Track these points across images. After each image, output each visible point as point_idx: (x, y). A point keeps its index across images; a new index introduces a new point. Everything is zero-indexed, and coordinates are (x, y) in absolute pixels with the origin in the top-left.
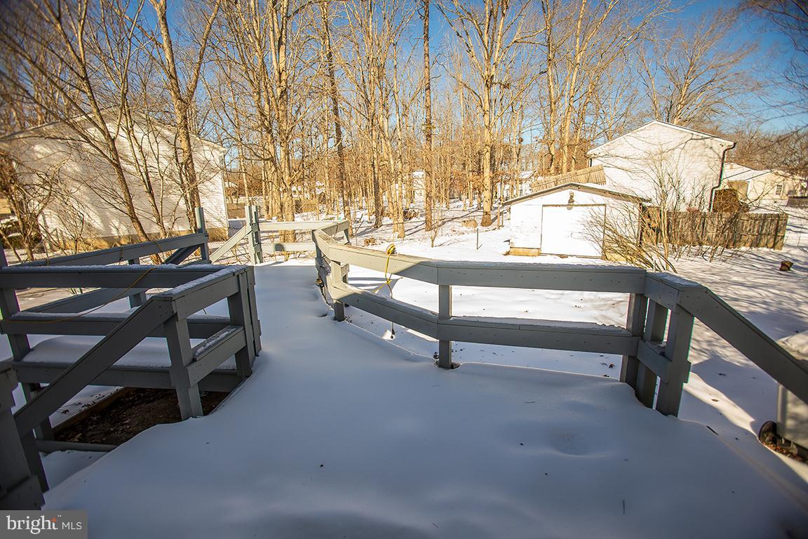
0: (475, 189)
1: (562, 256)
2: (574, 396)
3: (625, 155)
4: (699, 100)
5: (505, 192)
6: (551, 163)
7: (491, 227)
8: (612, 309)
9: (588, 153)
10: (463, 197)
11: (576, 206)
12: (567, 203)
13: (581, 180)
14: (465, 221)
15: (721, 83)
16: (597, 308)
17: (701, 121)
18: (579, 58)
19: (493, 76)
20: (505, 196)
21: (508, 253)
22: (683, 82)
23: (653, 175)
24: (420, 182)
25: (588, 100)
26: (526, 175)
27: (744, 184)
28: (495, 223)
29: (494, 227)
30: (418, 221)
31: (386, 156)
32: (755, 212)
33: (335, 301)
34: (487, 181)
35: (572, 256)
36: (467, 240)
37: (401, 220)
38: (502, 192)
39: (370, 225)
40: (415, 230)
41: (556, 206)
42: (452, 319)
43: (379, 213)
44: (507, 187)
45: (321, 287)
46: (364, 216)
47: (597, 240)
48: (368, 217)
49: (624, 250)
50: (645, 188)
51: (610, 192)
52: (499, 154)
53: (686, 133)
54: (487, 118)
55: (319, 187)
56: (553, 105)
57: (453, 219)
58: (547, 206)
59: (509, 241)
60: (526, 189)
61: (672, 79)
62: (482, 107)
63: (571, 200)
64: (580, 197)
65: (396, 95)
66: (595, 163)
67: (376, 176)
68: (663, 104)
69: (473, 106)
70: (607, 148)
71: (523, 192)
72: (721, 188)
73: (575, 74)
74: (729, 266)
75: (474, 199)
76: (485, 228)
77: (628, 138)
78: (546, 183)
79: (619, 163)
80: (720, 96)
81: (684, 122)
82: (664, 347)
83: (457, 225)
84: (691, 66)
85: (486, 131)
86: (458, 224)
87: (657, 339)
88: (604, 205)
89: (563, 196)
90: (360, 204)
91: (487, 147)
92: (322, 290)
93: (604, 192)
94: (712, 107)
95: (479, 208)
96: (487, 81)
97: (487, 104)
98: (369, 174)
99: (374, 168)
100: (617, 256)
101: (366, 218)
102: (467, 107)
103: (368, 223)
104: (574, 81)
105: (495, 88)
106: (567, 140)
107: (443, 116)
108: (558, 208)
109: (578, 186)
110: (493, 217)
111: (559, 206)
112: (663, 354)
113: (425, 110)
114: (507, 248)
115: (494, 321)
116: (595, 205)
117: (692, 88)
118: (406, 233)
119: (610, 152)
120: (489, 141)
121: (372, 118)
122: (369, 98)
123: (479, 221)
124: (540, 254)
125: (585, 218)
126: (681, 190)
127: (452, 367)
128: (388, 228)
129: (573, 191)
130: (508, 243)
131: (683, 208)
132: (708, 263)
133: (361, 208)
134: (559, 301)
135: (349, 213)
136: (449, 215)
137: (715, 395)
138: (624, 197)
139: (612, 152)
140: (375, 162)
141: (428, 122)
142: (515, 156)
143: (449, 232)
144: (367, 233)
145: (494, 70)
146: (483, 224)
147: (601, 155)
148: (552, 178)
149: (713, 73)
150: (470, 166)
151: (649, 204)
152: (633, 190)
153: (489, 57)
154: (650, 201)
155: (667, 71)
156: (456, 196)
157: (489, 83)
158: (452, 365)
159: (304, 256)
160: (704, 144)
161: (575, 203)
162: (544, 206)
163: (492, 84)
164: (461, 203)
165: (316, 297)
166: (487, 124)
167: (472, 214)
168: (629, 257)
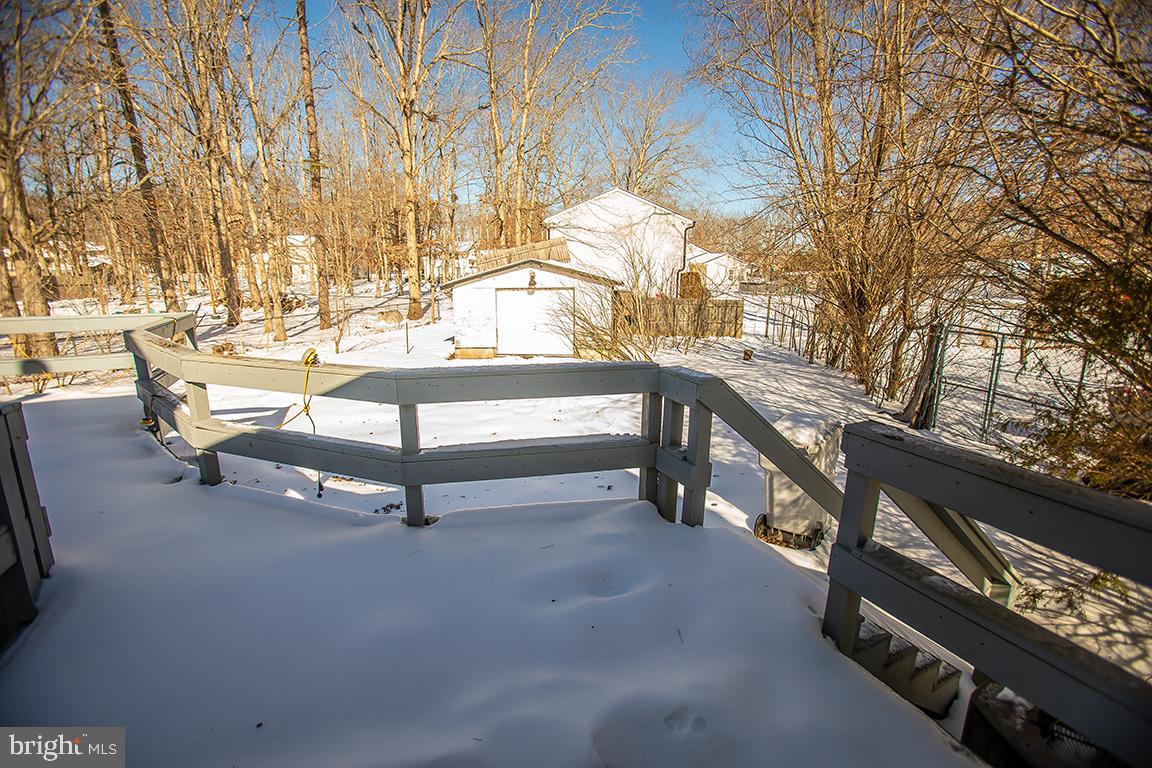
0: (390, 264)
1: (525, 357)
2: (597, 527)
3: (590, 227)
4: (657, 169)
5: (436, 270)
6: (500, 231)
7: (422, 321)
8: (596, 419)
9: (546, 221)
10: (374, 276)
11: (539, 289)
12: (527, 286)
13: (541, 255)
14: (383, 313)
15: (675, 154)
16: (580, 419)
17: (659, 194)
18: (528, 96)
19: (413, 101)
20: (436, 275)
21: (453, 357)
22: (640, 146)
23: (624, 253)
24: (301, 252)
25: (542, 152)
26: (463, 247)
27: (703, 266)
28: (429, 313)
29: (427, 321)
30: (305, 314)
31: (238, 207)
32: (718, 298)
33: (199, 452)
34: (413, 254)
35: (537, 355)
36: (390, 340)
37: (278, 312)
38: (432, 272)
39: (218, 321)
40: (303, 328)
41: (514, 289)
42: (422, 452)
43: (233, 300)
44: (438, 263)
45: (154, 433)
46: (204, 306)
47: (564, 332)
48: (212, 308)
49: (600, 345)
50: (615, 268)
51: (579, 273)
52: (426, 216)
53: (649, 208)
54: (407, 160)
55: (93, 254)
56: (499, 154)
57: (362, 310)
58: (502, 289)
59: (452, 339)
60: (465, 266)
61: (629, 141)
62: (399, 144)
63: (532, 282)
64: (544, 278)
65: (254, 106)
66: (555, 235)
67: (224, 238)
68: (621, 169)
69: (383, 140)
70: (568, 216)
71: (462, 270)
72: (685, 271)
73: (525, 116)
74: (702, 357)
75: (391, 279)
76: (413, 323)
77: (592, 207)
78: (497, 259)
79: (582, 236)
80: (675, 168)
81: (645, 193)
82: (685, 451)
83: (370, 319)
84: (646, 129)
85: (408, 180)
86: (373, 317)
87: (675, 442)
88: (573, 289)
89: (521, 277)
90: (192, 287)
91: (410, 204)
92: (156, 436)
93: (572, 273)
94: (669, 179)
95: (401, 293)
96: (405, 107)
97: (407, 141)
98: (206, 236)
99: (218, 225)
100: (593, 353)
101: (209, 309)
102: (373, 141)
103: (213, 318)
104: (524, 125)
105: (415, 118)
106: (519, 202)
107: (334, 150)
108: (516, 291)
109: (539, 263)
110: (423, 306)
111: (518, 289)
112: (685, 459)
113: (307, 138)
114: (450, 349)
115: (483, 448)
116: (563, 289)
117: (648, 154)
118: (289, 333)
119: (572, 221)
120: (412, 195)
121: (209, 140)
122: (199, 103)
123: (405, 313)
124: (496, 356)
125: (550, 304)
126: (652, 271)
127: (427, 522)
128: (253, 326)
129: (534, 270)
130: (451, 342)
131: (654, 292)
132: (683, 355)
133: (193, 293)
134: (532, 415)
135: (176, 302)
136: (355, 303)
137: (714, 499)
138: (595, 279)
139: (574, 222)
140: (220, 215)
141: (314, 157)
142: (448, 220)
143: (360, 329)
144: (215, 335)
145: (414, 92)
146: (411, 316)
147: (562, 224)
148: (504, 252)
149: (667, 141)
150: (383, 231)
151: (620, 288)
152: (605, 270)
153: (407, 73)
154: (622, 284)
155: (624, 131)
156: (361, 275)
157: (408, 109)
158: (427, 520)
159: (84, 380)
160: (667, 221)
161: (537, 286)
162: (497, 289)
163: (413, 112)
164: (369, 286)
165: (150, 451)
166: (408, 170)
167: (391, 303)
168: (604, 352)
